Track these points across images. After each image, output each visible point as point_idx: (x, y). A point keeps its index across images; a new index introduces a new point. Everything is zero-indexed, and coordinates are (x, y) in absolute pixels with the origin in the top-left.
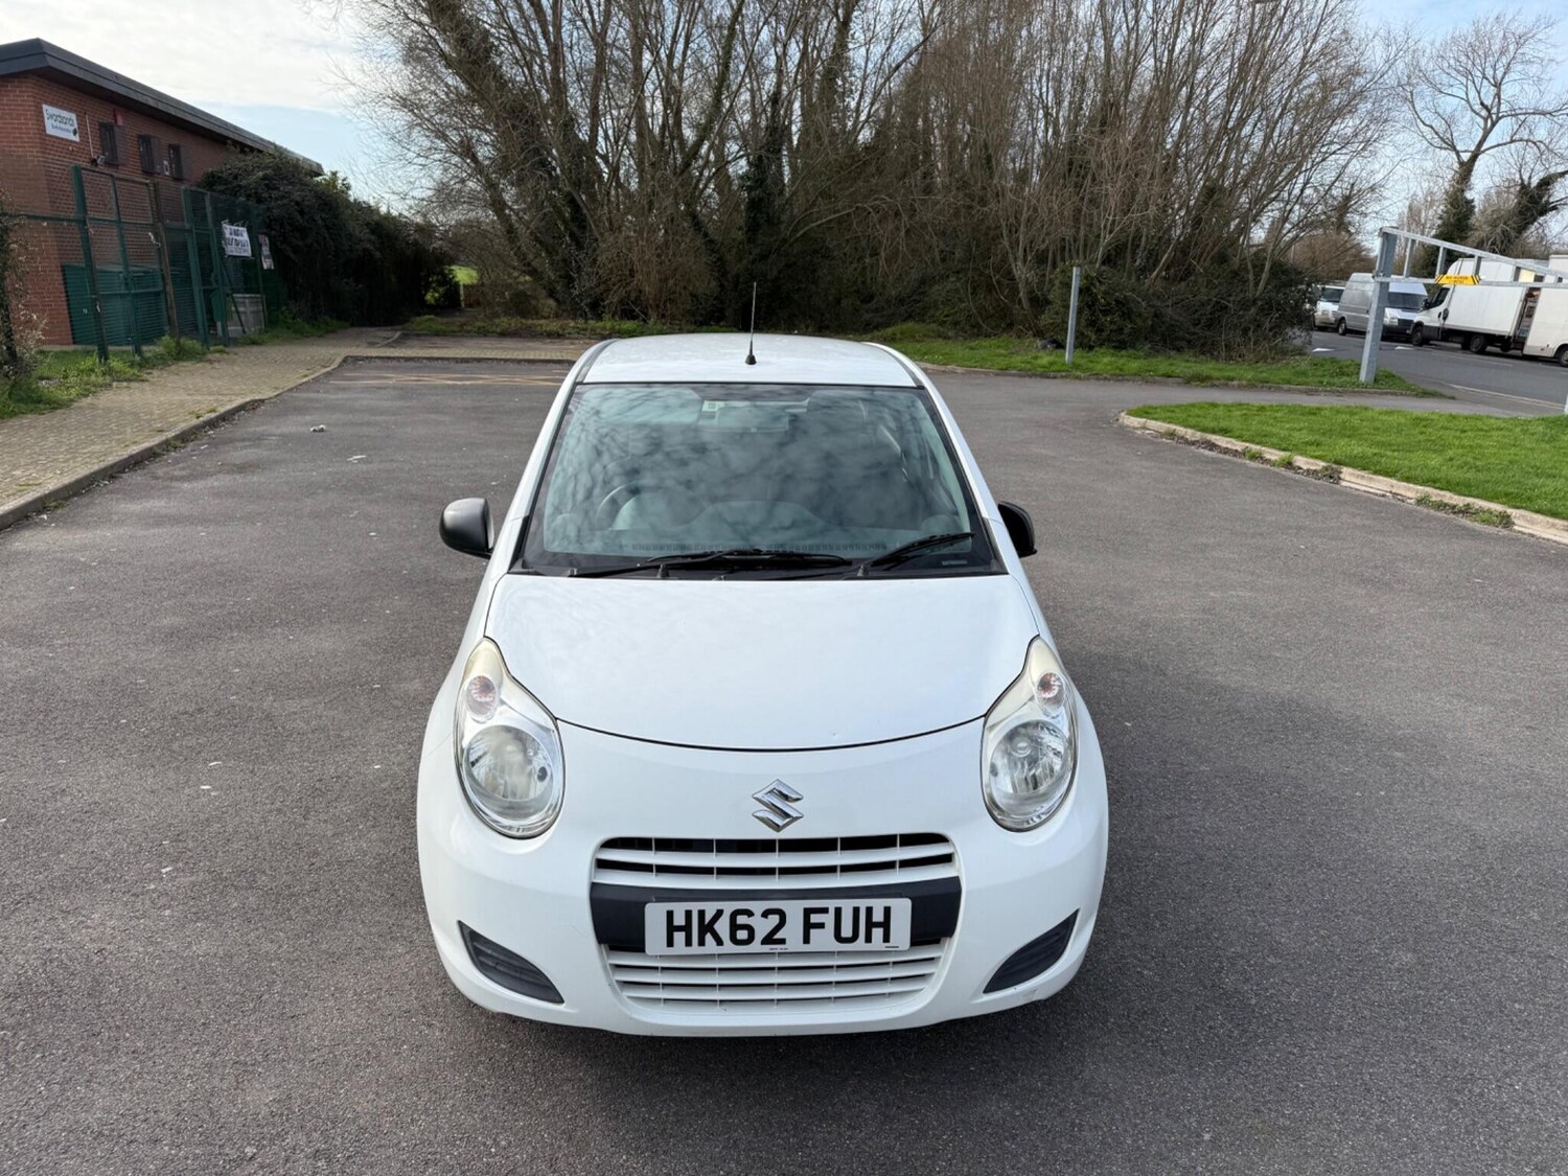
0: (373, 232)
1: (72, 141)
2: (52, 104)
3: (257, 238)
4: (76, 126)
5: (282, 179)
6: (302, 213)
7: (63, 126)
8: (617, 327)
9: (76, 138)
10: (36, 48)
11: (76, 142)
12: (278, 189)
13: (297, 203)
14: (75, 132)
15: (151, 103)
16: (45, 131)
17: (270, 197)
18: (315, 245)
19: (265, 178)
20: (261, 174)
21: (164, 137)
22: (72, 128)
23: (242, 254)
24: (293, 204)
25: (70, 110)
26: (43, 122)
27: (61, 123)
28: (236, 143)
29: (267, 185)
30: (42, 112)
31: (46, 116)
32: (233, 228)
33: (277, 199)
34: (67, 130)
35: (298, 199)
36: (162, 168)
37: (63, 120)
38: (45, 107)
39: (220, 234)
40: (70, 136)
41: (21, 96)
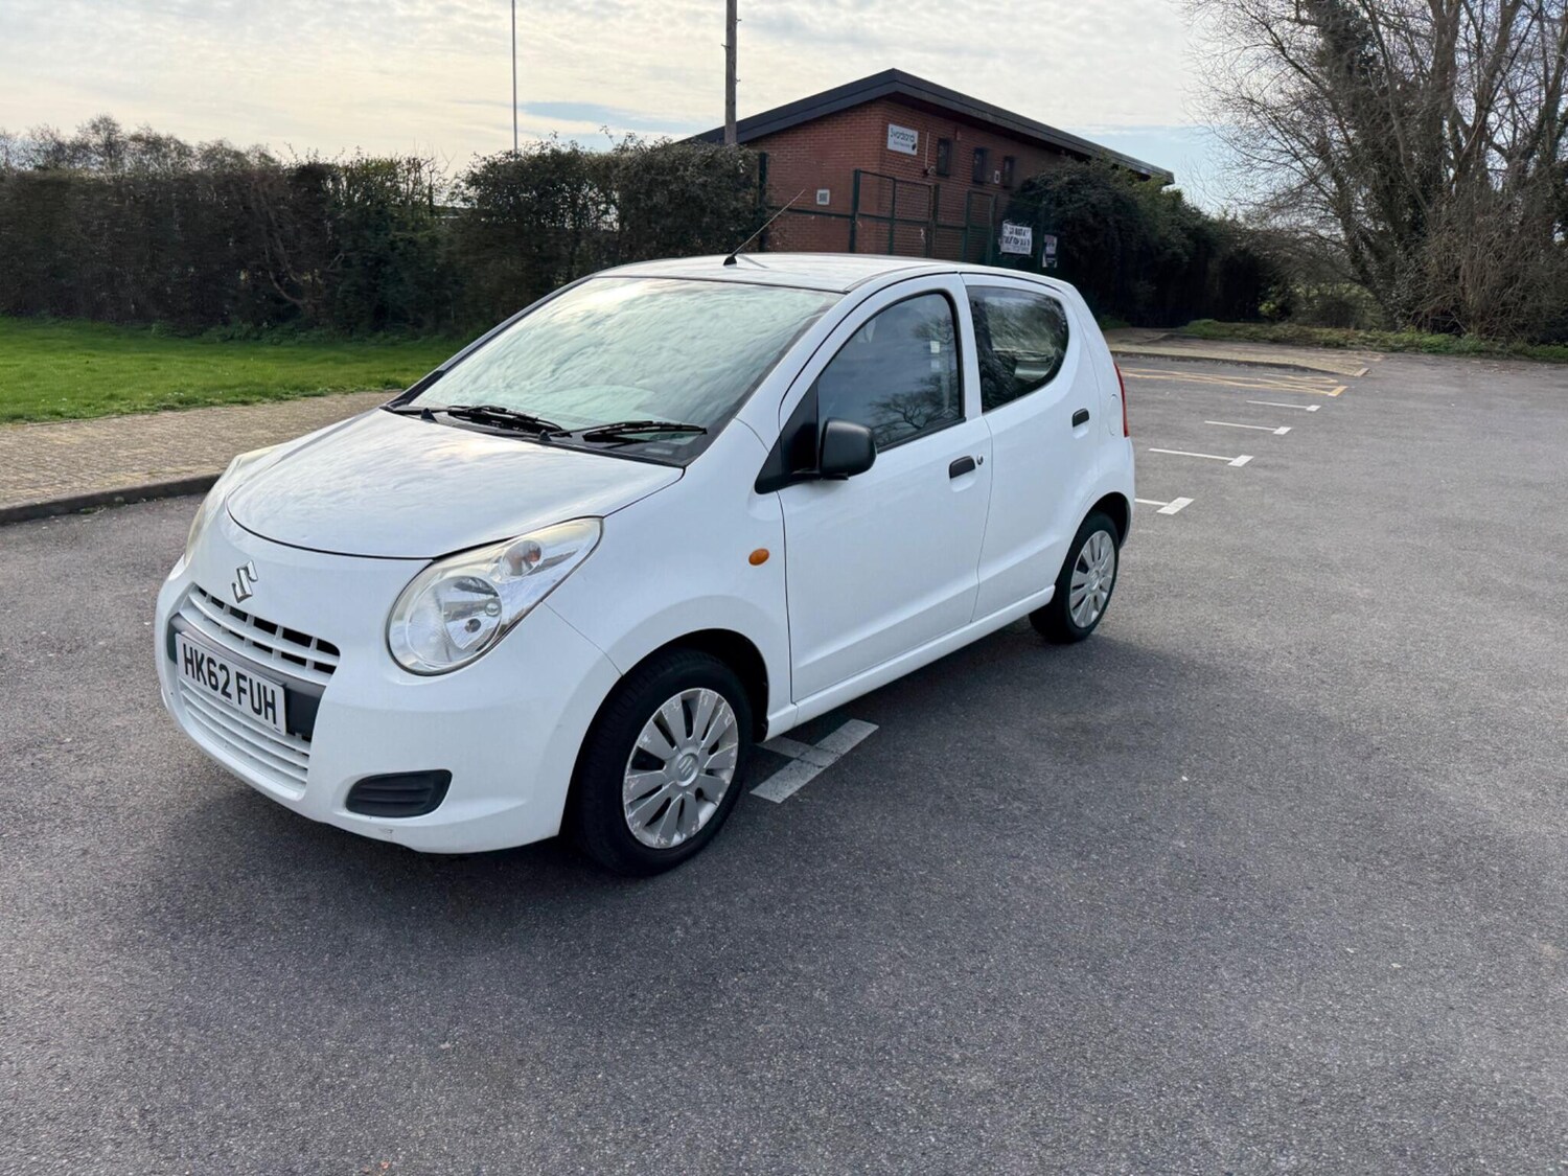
0: (1189, 237)
1: (909, 155)
2: (896, 123)
3: (1043, 238)
4: (916, 142)
5: (1086, 184)
6: (1095, 215)
7: (903, 142)
8: (1417, 340)
9: (915, 153)
10: (892, 76)
11: (914, 156)
12: (1079, 193)
13: (1093, 206)
14: (914, 147)
15: (990, 119)
16: (886, 146)
17: (1070, 200)
18: (1103, 245)
19: (1071, 182)
20: (1066, 179)
21: (998, 149)
22: (911, 144)
23: (1021, 252)
24: (1089, 206)
25: (911, 128)
26: (886, 139)
27: (902, 140)
28: (1069, 152)
29: (1070, 190)
30: (887, 131)
31: (890, 133)
32: (1015, 227)
33: (1076, 202)
34: (908, 146)
35: (1095, 202)
36: (993, 178)
37: (905, 137)
38: (891, 126)
39: (999, 233)
40: (909, 151)
41: (874, 118)
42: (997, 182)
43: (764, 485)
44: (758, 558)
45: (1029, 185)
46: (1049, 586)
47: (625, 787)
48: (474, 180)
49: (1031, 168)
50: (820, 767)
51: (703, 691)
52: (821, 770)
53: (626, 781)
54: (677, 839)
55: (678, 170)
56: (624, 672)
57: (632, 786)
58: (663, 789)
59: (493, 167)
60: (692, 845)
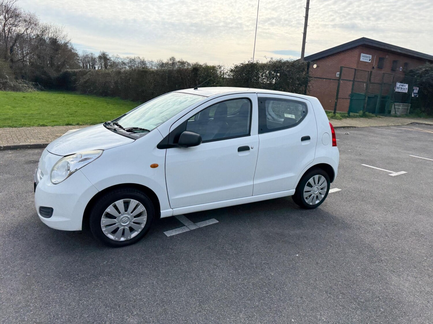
1: (369, 62)
2: (364, 53)
3: (413, 88)
4: (371, 58)
7: (366, 59)
9: (370, 62)
10: (363, 39)
11: (369, 63)
15: (399, 51)
16: (360, 60)
17: (425, 76)
19: (426, 70)
20: (424, 69)
21: (402, 61)
22: (369, 59)
23: (403, 92)
25: (369, 54)
26: (360, 58)
27: (366, 58)
31: (361, 56)
32: (401, 84)
33: (427, 77)
34: (368, 60)
36: (399, 69)
37: (366, 57)
38: (362, 54)
40: (368, 61)
41: (356, 52)
42: (401, 70)
43: (161, 146)
44: (154, 166)
45: (411, 71)
46: (293, 189)
47: (101, 222)
48: (232, 71)
49: (413, 66)
50: (190, 229)
51: (132, 200)
52: (190, 230)
53: (102, 220)
54: (122, 239)
55: (282, 67)
56: (100, 190)
57: (104, 222)
58: (116, 224)
59: (236, 67)
60: (128, 242)
